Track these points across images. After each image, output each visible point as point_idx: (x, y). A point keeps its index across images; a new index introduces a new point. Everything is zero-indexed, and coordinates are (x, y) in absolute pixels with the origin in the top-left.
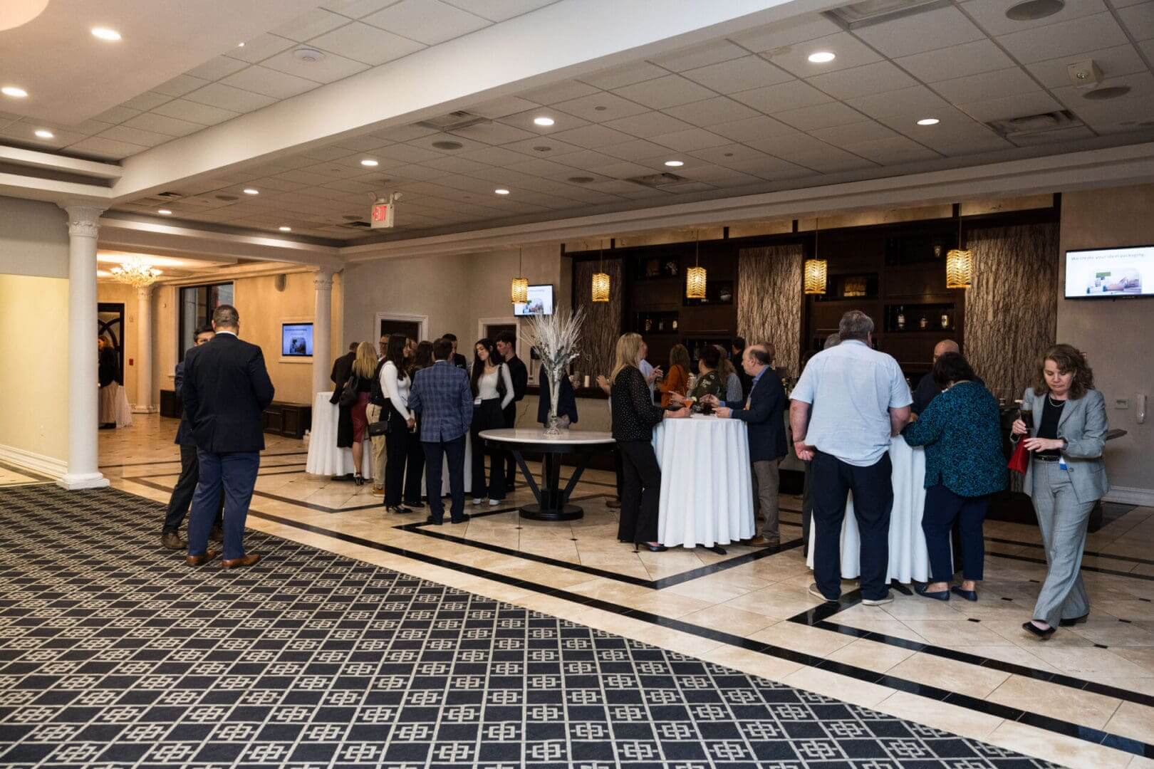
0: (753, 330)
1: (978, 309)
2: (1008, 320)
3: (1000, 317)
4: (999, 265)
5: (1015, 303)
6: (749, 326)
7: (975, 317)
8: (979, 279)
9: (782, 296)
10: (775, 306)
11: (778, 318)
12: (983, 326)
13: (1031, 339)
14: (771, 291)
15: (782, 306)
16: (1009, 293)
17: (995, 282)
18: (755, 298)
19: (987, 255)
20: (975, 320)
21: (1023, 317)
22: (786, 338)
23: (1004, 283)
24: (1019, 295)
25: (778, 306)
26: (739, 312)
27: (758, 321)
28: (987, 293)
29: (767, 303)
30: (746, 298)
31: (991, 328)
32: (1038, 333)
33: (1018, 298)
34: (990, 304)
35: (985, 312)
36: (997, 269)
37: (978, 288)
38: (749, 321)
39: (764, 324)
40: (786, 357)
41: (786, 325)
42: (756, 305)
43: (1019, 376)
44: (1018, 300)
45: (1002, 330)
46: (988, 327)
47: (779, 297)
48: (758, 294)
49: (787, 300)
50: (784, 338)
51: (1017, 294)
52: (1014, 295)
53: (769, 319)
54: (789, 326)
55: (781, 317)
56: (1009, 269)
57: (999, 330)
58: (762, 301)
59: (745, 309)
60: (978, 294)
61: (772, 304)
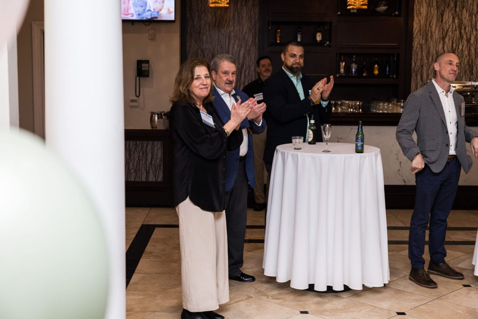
0: (432, 45)
6: (427, 40)
9: (464, 10)
10: (456, 21)
11: (460, 33)
14: (452, 5)
15: (465, 22)
18: (434, 11)
22: (469, 54)
25: (460, 20)
26: (415, 26)
27: (437, 35)
29: (448, 16)
30: (424, 10)
38: (427, 35)
39: (443, 39)
40: (468, 72)
41: (468, 41)
42: (434, 21)
47: (462, 11)
48: (438, 7)
49: (471, 15)
50: (466, 53)
53: (450, 34)
54: (472, 41)
55: (463, 31)
58: (442, 15)
59: (423, 22)
61: (454, 18)
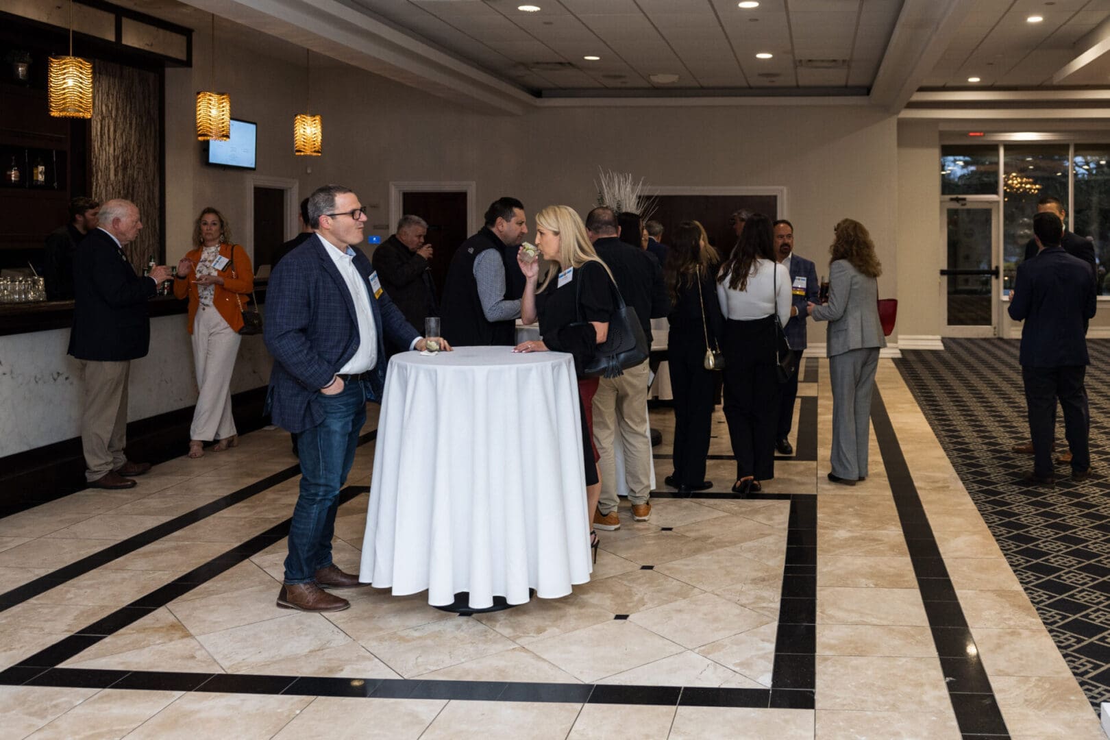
1: (102, 164)
2: (126, 180)
3: (120, 176)
4: (117, 109)
5: (131, 160)
7: (100, 174)
8: (101, 124)
12: (107, 186)
13: (143, 206)
16: (125, 149)
17: (115, 131)
19: (108, 95)
20: (99, 177)
21: (137, 179)
23: (122, 135)
24: (134, 151)
28: (109, 144)
31: (113, 189)
32: (149, 197)
33: (133, 154)
34: (111, 158)
35: (108, 168)
36: (116, 116)
37: (102, 137)
43: (136, 249)
44: (132, 157)
45: (122, 192)
46: (110, 188)
51: (132, 150)
52: (129, 150)
56: (125, 117)
57: (119, 193)
60: (101, 146)
